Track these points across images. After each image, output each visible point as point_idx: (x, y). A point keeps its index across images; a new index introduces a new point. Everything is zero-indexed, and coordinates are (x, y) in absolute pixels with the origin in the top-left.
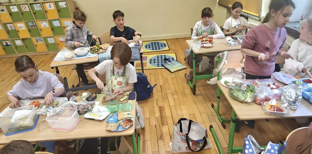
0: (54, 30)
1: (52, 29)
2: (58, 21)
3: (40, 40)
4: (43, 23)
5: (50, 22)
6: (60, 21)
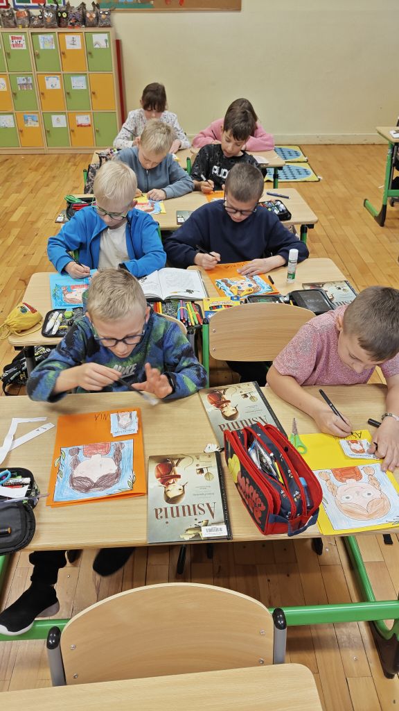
0: (70, 98)
1: (66, 93)
2: (83, 78)
3: (33, 120)
4: (50, 79)
5: (66, 79)
6: (86, 78)
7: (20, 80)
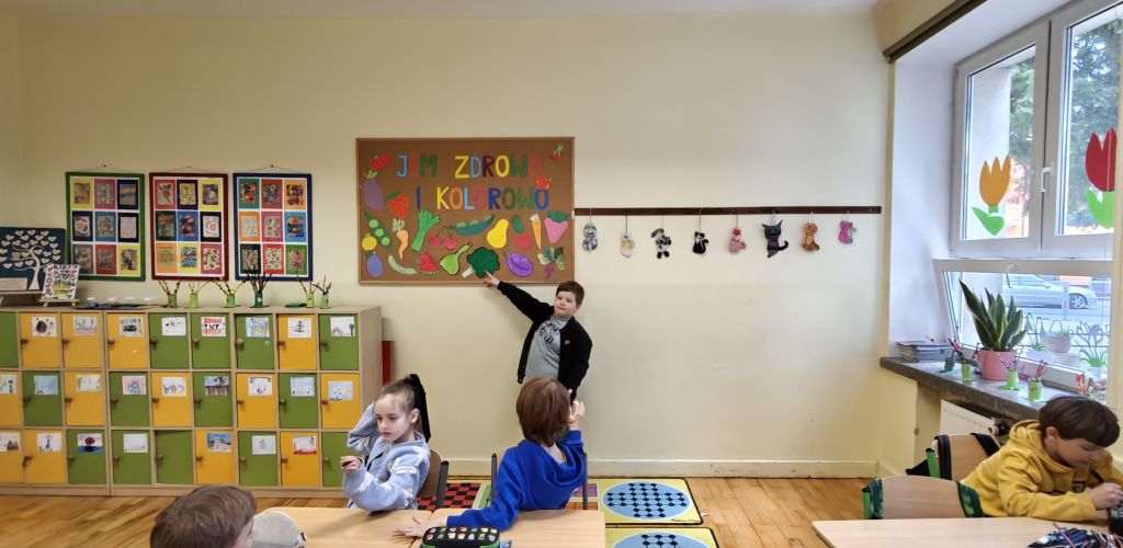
0: (286, 411)
1: (280, 403)
2: (310, 380)
3: (222, 441)
4: (256, 380)
5: (283, 381)
6: (316, 380)
7: (210, 381)
